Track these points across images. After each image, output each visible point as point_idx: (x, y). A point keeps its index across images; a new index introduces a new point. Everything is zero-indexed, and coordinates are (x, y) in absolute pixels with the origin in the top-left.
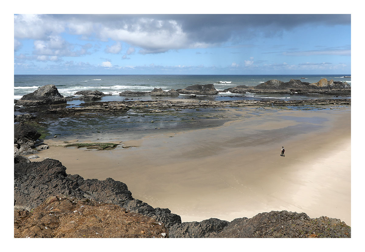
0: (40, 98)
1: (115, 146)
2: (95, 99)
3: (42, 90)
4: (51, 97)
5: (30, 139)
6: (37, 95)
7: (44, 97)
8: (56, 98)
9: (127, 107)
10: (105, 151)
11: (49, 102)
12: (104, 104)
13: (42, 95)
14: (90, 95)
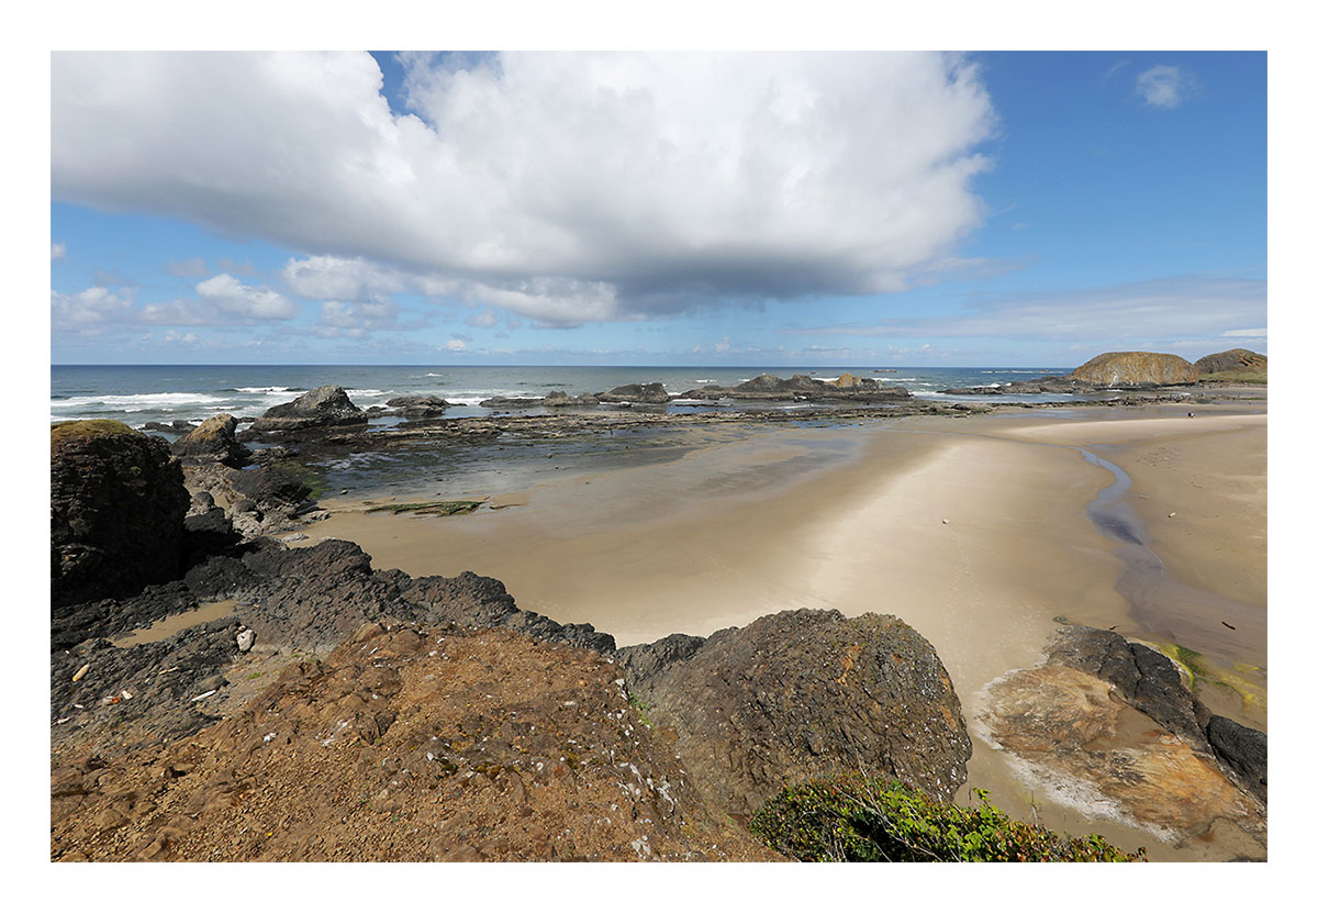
0: (308, 414)
1: (475, 506)
2: (429, 413)
3: (313, 396)
4: (334, 411)
5: (286, 500)
6: (301, 406)
7: (316, 412)
8: (345, 412)
9: (497, 428)
10: (454, 517)
11: (328, 420)
12: (450, 424)
13: (314, 406)
14: (419, 406)
